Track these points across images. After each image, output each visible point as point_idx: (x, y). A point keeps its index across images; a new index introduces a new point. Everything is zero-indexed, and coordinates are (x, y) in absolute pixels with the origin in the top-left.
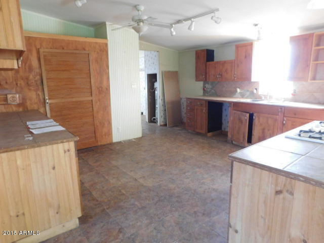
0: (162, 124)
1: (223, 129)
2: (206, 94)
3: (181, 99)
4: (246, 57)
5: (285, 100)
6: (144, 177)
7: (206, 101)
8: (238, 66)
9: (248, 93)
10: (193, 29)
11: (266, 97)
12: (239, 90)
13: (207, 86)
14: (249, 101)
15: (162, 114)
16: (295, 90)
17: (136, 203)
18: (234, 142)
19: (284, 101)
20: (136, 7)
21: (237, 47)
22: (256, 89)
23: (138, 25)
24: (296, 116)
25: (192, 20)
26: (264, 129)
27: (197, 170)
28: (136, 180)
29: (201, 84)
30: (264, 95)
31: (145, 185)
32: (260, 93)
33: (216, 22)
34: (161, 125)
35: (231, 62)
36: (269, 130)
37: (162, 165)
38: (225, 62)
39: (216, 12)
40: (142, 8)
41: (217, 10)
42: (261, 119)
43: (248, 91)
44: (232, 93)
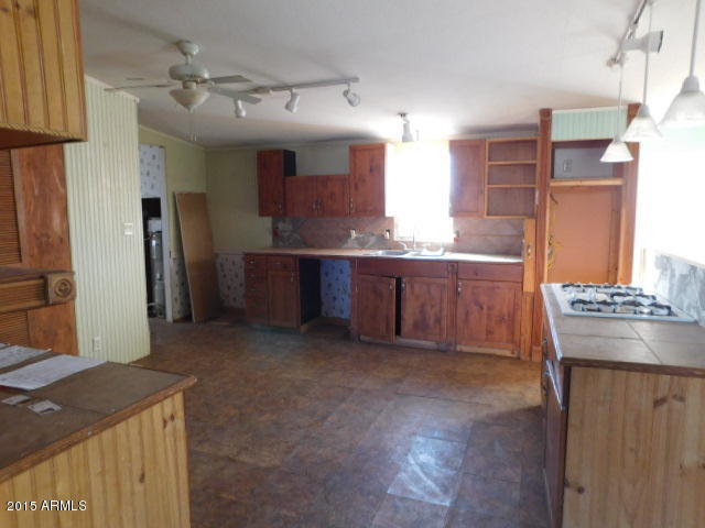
0: (178, 316)
1: (323, 314)
2: (281, 243)
3: (217, 255)
4: (371, 170)
5: (447, 249)
6: (246, 449)
7: (295, 256)
8: (356, 187)
9: (373, 240)
10: (295, 110)
11: (410, 244)
12: (354, 234)
13: (281, 226)
14: (380, 253)
15: (177, 295)
16: (457, 233)
17: (284, 512)
18: (362, 337)
19: (445, 251)
20: (180, 46)
21: (354, 150)
22: (388, 231)
23: (185, 87)
24: (479, 277)
25: (294, 90)
26: (423, 306)
27: (343, 406)
28: (232, 460)
29: (268, 221)
30: (406, 242)
31: (263, 465)
32: (395, 239)
33: (350, 102)
34: (175, 321)
35: (343, 180)
36: (432, 306)
37: (262, 413)
38: (328, 179)
39: (352, 84)
40: (195, 50)
41: (356, 79)
42: (416, 287)
43: (373, 235)
44: (342, 239)
